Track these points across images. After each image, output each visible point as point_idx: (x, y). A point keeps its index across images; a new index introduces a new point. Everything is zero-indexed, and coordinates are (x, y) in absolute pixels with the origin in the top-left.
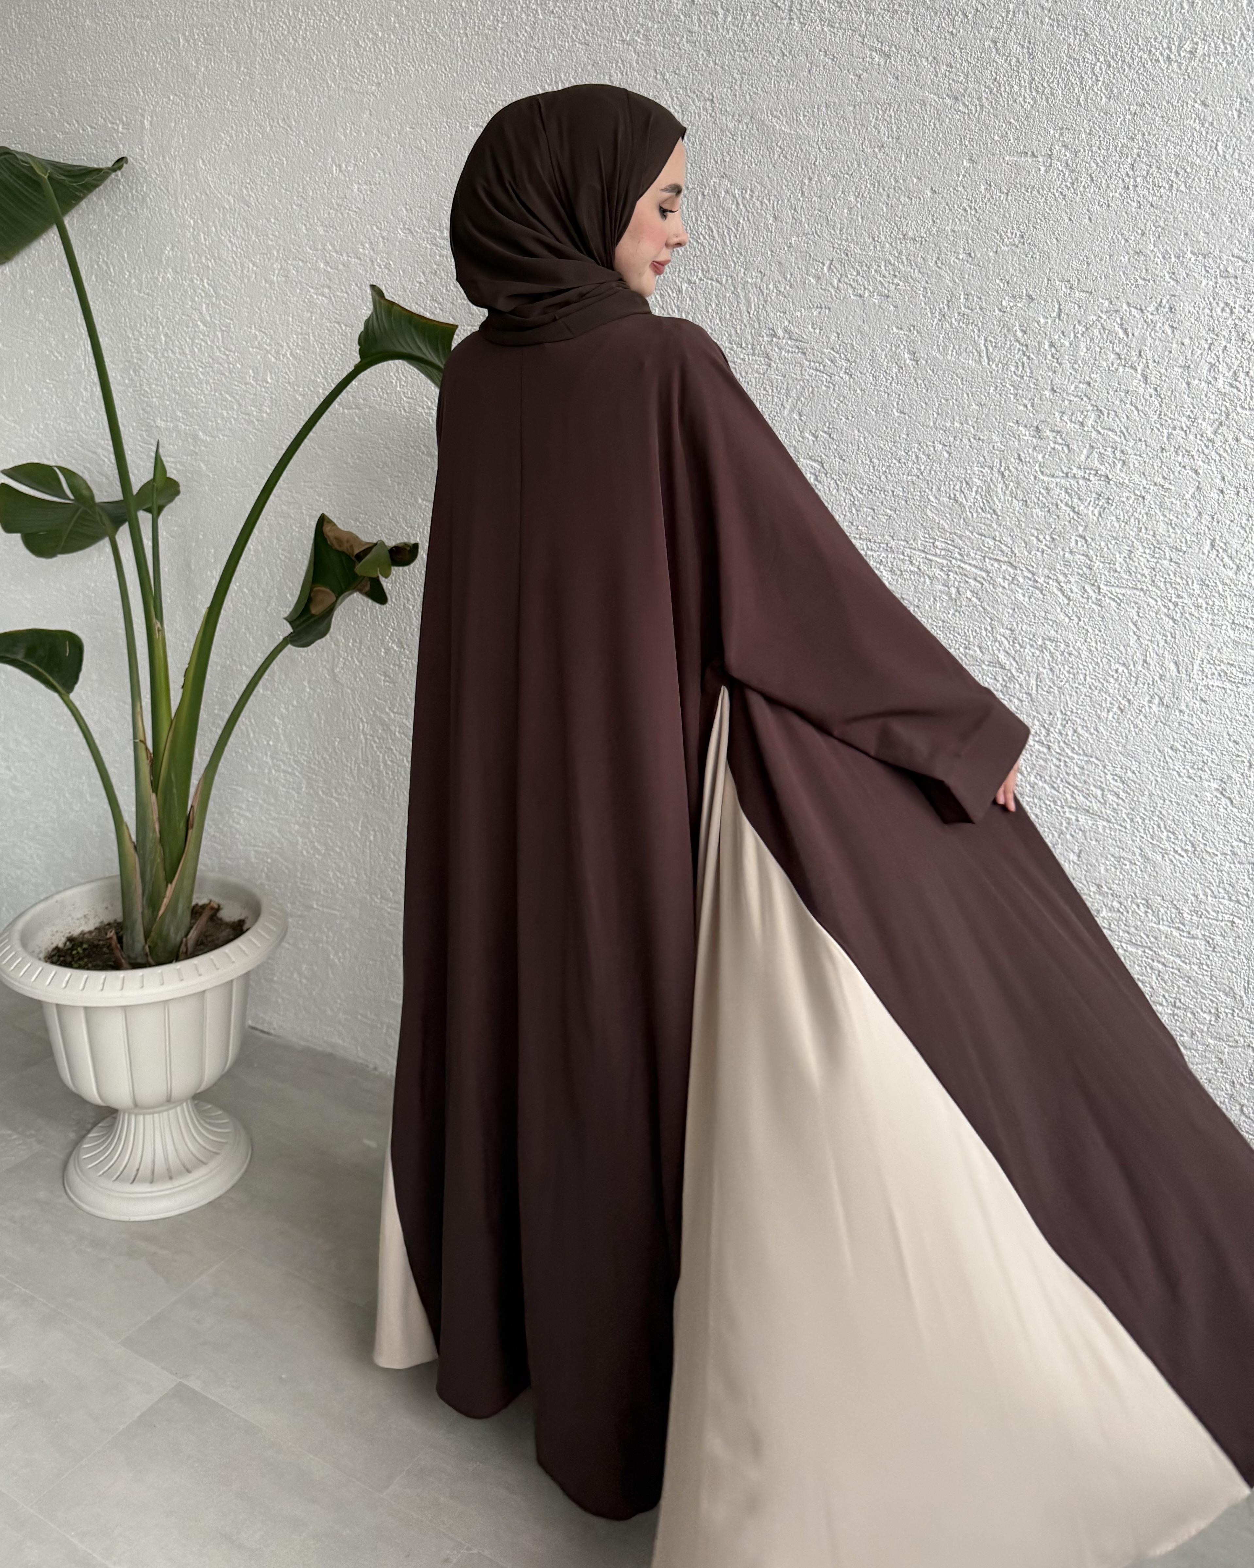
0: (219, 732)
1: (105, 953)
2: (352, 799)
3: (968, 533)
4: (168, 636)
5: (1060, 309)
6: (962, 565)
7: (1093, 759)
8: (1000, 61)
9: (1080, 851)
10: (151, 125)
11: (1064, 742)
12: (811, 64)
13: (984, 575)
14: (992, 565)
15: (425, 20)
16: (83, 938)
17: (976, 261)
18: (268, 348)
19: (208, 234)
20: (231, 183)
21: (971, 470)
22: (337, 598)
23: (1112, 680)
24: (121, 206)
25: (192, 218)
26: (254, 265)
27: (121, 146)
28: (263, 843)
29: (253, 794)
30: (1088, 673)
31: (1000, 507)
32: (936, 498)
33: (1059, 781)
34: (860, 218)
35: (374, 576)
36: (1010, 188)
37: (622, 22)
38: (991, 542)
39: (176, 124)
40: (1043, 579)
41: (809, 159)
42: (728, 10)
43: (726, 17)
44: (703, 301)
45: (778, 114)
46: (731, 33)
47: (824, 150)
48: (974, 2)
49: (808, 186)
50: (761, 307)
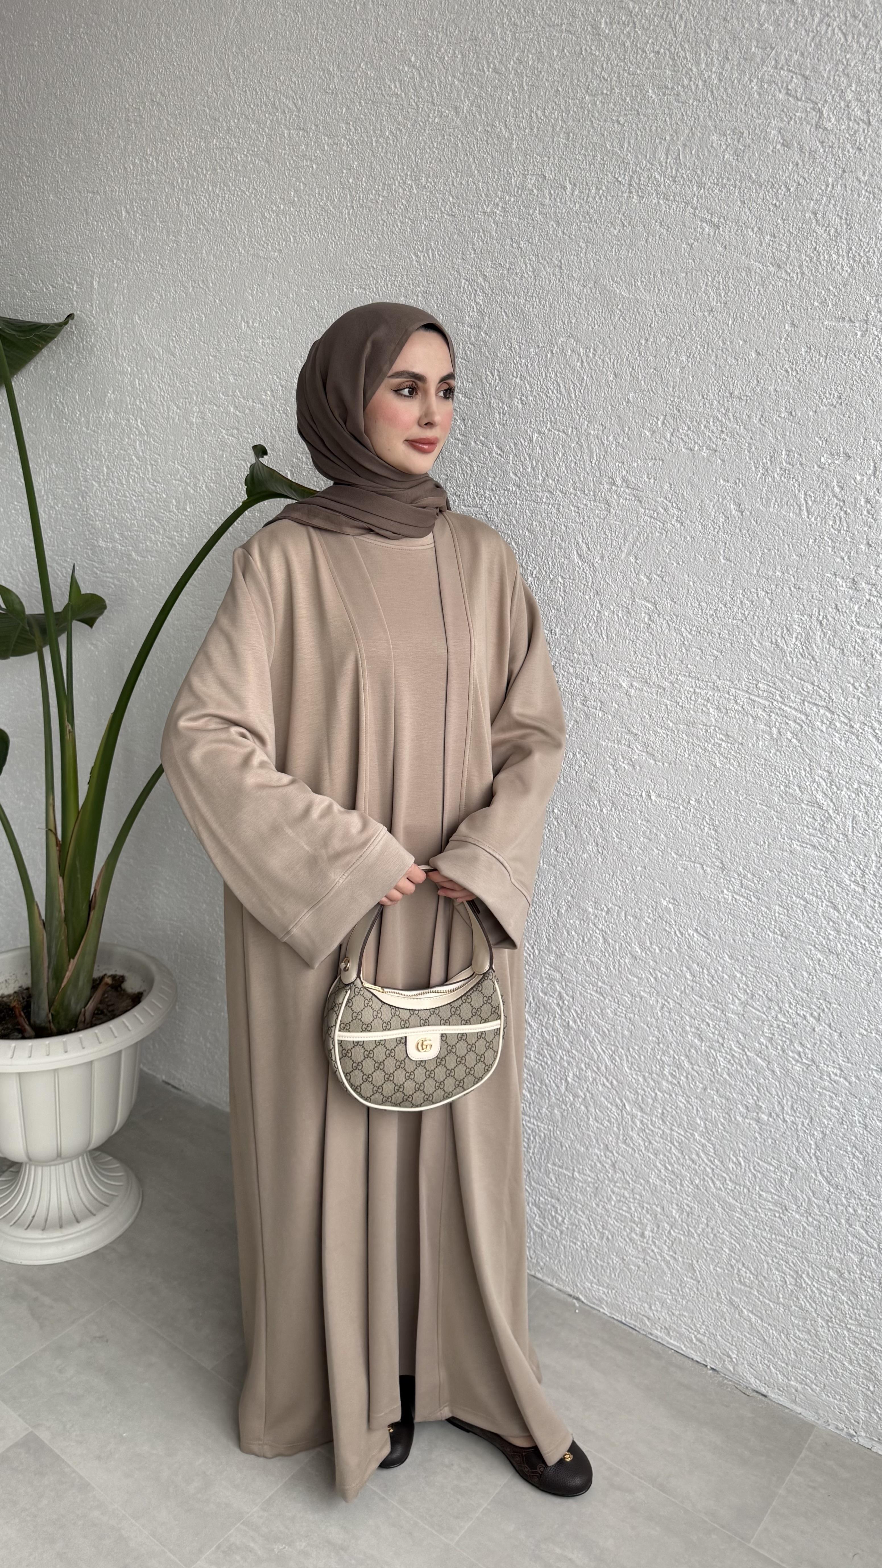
3: (789, 677)
5: (875, 467)
6: (783, 707)
8: (820, 231)
10: (98, 285)
12: (648, 234)
13: (803, 717)
14: (811, 709)
15: (319, 194)
17: (796, 419)
18: (189, 481)
19: (142, 380)
20: (160, 336)
21: (792, 617)
24: (74, 355)
25: (129, 366)
26: (177, 408)
31: (818, 654)
32: (759, 642)
34: (690, 377)
36: (829, 351)
37: (483, 195)
38: (810, 687)
39: (118, 284)
40: (858, 725)
41: (645, 322)
42: (575, 185)
43: (573, 191)
44: (551, 450)
45: (619, 279)
46: (577, 205)
47: (659, 313)
48: (796, 176)
49: (645, 346)
50: (602, 457)
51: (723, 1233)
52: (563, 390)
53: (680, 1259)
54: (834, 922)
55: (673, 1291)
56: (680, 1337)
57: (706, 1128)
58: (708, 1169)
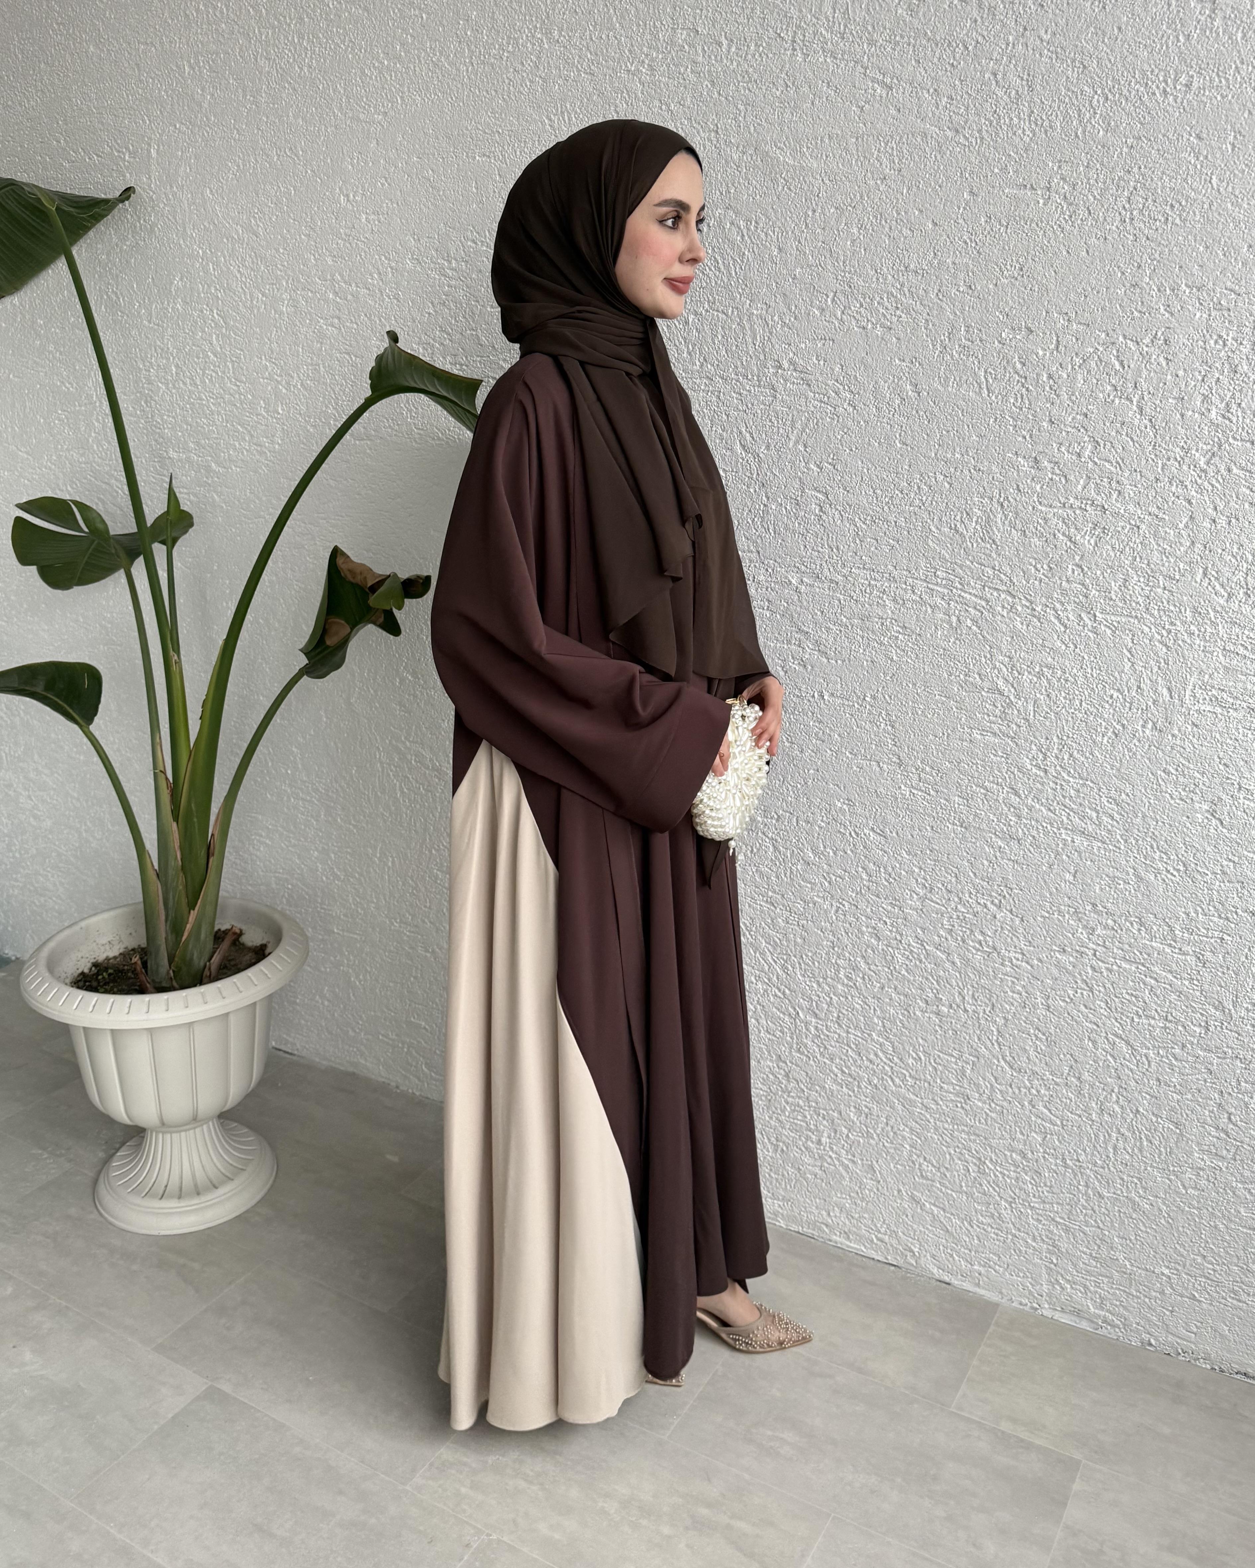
0: (238, 761)
1: (130, 978)
2: (370, 826)
3: (968, 563)
4: (186, 667)
5: (1057, 340)
6: (963, 594)
7: (1089, 783)
8: (1000, 93)
9: (1076, 872)
10: (157, 154)
11: (1061, 766)
12: (814, 95)
13: (984, 603)
14: (991, 595)
16: (108, 963)
17: (976, 293)
18: (279, 379)
19: (217, 264)
20: (239, 213)
21: (971, 500)
22: (352, 629)
23: (1107, 706)
25: (200, 248)
26: (263, 295)
27: (128, 175)
28: (283, 869)
29: (273, 822)
30: (1083, 699)
31: (997, 537)
32: (937, 528)
33: (1055, 804)
34: (862, 251)
35: (388, 608)
36: (1010, 221)
37: (626, 51)
38: (991, 572)
39: (182, 152)
40: (1040, 607)
41: (812, 191)
42: (732, 41)
43: (730, 47)
44: (709, 332)
45: (782, 145)
46: (735, 63)
47: (827, 182)
48: (974, 33)
49: (812, 218)
50: (766, 338)
51: (904, 1130)
52: (721, 266)
53: (859, 1162)
54: (1015, 808)
55: (852, 1194)
56: (860, 1239)
57: (884, 1027)
58: (887, 1068)
